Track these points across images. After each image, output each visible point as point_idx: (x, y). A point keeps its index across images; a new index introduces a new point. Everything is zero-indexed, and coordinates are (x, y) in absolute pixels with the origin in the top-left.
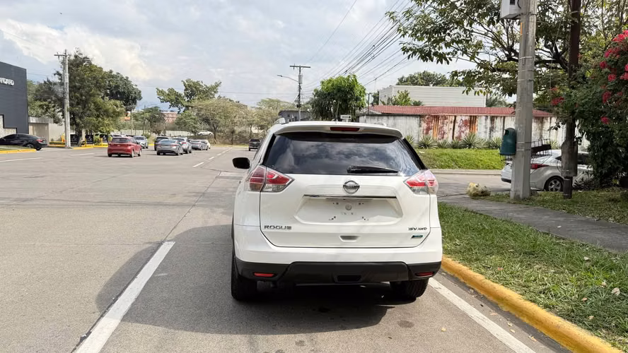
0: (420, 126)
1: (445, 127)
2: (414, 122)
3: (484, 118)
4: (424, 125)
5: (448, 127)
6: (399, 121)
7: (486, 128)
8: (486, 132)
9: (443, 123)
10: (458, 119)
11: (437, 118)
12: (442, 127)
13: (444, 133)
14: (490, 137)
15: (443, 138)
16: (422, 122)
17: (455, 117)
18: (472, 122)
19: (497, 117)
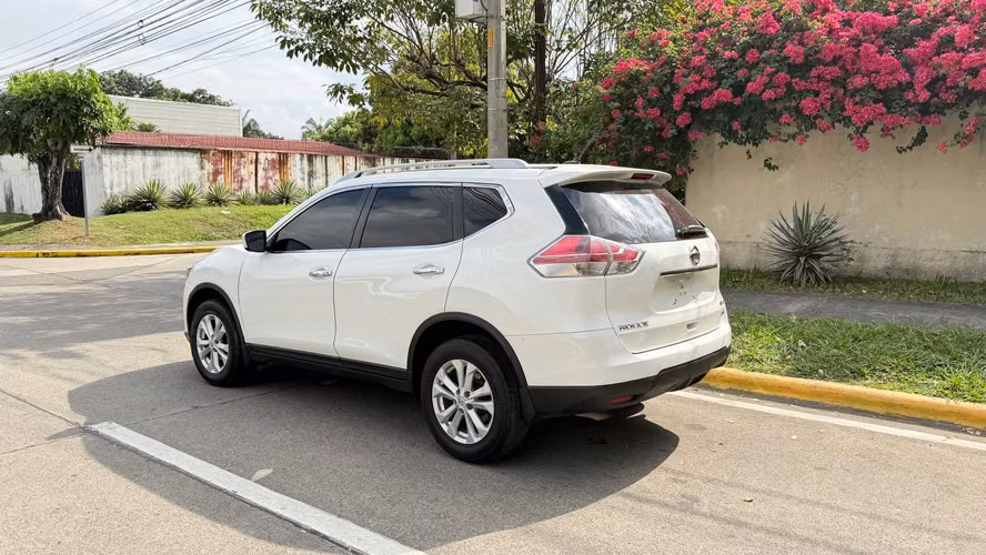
0: (202, 168)
1: (242, 170)
2: (191, 161)
3: (298, 157)
4: (209, 167)
5: (247, 171)
6: (165, 158)
7: (303, 173)
8: (303, 179)
9: (239, 164)
10: (262, 157)
11: (228, 154)
12: (237, 171)
13: (242, 179)
14: (310, 186)
15: (241, 188)
16: (206, 161)
17: (257, 153)
18: (282, 162)
19: (316, 156)
